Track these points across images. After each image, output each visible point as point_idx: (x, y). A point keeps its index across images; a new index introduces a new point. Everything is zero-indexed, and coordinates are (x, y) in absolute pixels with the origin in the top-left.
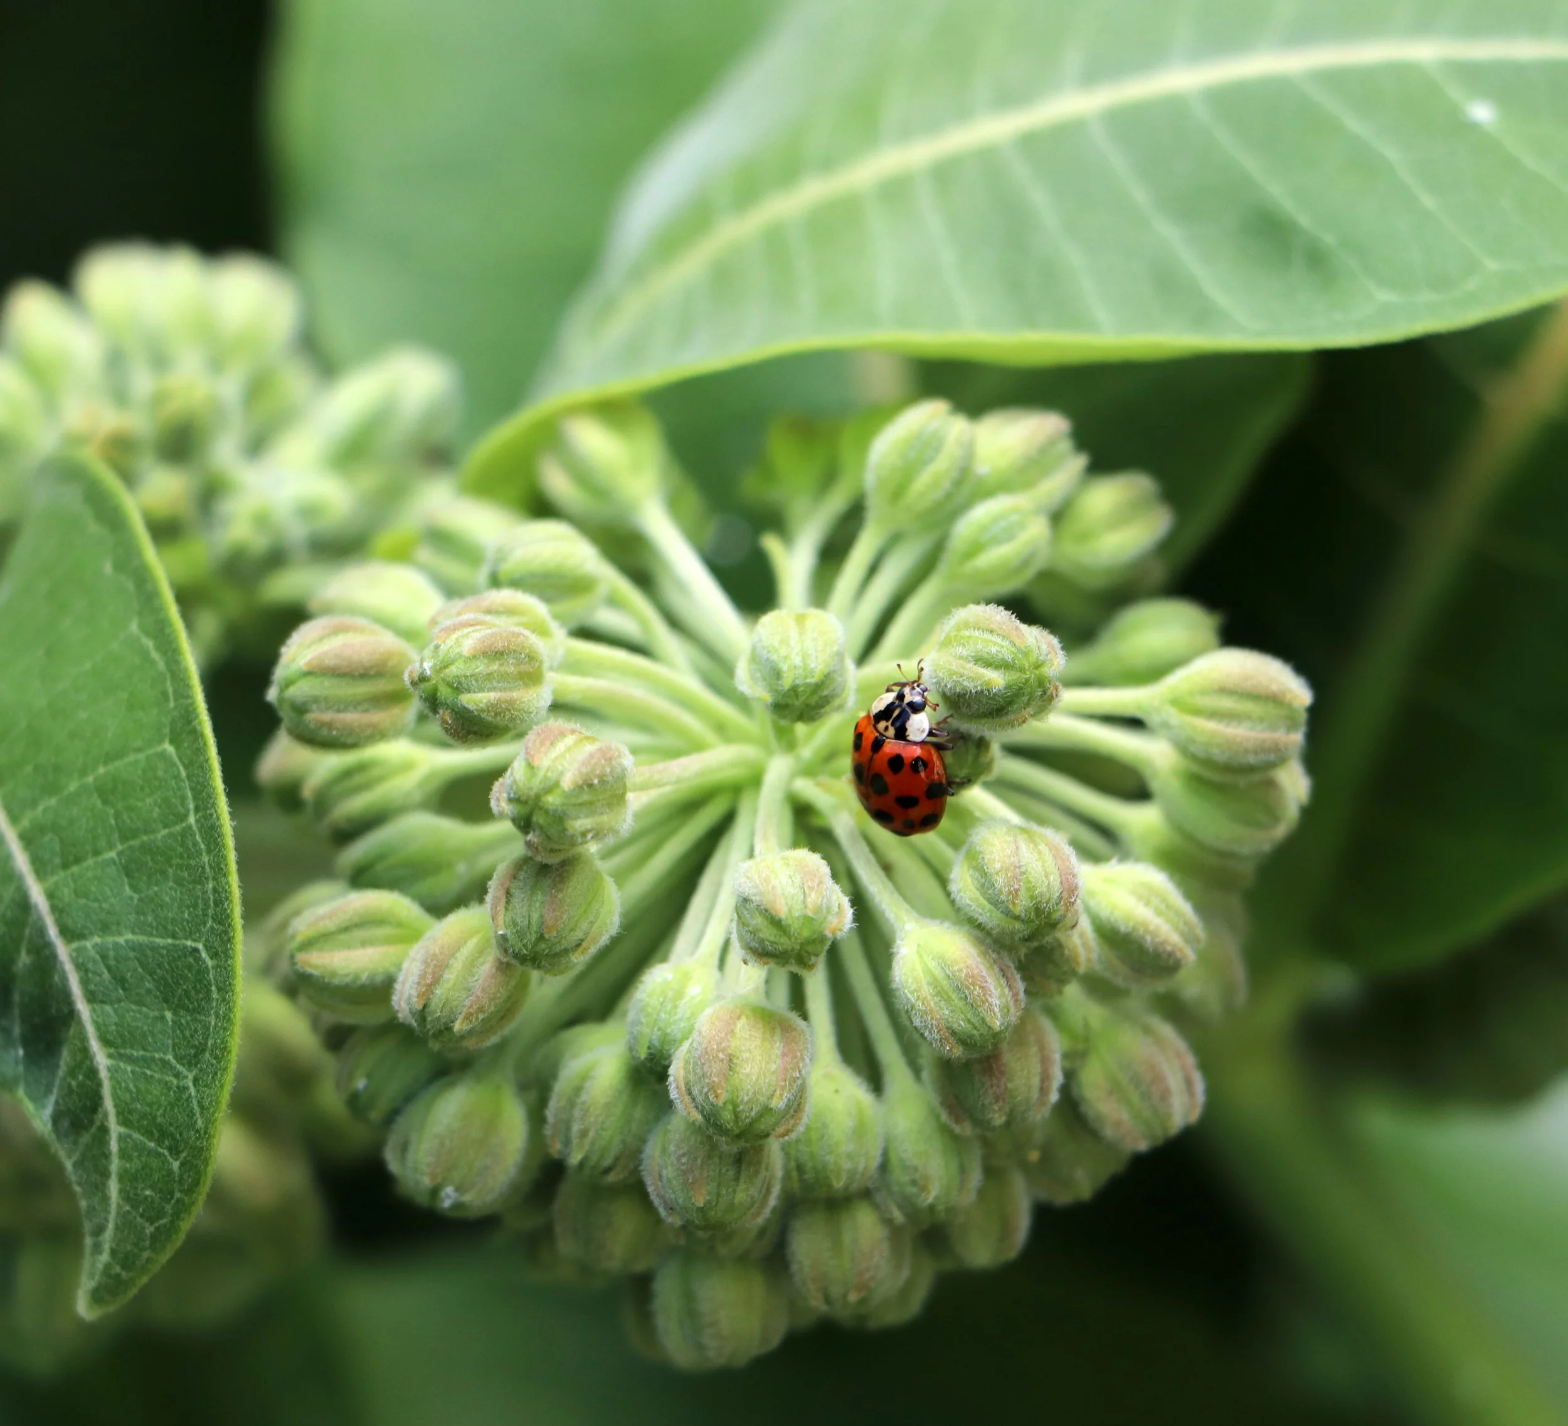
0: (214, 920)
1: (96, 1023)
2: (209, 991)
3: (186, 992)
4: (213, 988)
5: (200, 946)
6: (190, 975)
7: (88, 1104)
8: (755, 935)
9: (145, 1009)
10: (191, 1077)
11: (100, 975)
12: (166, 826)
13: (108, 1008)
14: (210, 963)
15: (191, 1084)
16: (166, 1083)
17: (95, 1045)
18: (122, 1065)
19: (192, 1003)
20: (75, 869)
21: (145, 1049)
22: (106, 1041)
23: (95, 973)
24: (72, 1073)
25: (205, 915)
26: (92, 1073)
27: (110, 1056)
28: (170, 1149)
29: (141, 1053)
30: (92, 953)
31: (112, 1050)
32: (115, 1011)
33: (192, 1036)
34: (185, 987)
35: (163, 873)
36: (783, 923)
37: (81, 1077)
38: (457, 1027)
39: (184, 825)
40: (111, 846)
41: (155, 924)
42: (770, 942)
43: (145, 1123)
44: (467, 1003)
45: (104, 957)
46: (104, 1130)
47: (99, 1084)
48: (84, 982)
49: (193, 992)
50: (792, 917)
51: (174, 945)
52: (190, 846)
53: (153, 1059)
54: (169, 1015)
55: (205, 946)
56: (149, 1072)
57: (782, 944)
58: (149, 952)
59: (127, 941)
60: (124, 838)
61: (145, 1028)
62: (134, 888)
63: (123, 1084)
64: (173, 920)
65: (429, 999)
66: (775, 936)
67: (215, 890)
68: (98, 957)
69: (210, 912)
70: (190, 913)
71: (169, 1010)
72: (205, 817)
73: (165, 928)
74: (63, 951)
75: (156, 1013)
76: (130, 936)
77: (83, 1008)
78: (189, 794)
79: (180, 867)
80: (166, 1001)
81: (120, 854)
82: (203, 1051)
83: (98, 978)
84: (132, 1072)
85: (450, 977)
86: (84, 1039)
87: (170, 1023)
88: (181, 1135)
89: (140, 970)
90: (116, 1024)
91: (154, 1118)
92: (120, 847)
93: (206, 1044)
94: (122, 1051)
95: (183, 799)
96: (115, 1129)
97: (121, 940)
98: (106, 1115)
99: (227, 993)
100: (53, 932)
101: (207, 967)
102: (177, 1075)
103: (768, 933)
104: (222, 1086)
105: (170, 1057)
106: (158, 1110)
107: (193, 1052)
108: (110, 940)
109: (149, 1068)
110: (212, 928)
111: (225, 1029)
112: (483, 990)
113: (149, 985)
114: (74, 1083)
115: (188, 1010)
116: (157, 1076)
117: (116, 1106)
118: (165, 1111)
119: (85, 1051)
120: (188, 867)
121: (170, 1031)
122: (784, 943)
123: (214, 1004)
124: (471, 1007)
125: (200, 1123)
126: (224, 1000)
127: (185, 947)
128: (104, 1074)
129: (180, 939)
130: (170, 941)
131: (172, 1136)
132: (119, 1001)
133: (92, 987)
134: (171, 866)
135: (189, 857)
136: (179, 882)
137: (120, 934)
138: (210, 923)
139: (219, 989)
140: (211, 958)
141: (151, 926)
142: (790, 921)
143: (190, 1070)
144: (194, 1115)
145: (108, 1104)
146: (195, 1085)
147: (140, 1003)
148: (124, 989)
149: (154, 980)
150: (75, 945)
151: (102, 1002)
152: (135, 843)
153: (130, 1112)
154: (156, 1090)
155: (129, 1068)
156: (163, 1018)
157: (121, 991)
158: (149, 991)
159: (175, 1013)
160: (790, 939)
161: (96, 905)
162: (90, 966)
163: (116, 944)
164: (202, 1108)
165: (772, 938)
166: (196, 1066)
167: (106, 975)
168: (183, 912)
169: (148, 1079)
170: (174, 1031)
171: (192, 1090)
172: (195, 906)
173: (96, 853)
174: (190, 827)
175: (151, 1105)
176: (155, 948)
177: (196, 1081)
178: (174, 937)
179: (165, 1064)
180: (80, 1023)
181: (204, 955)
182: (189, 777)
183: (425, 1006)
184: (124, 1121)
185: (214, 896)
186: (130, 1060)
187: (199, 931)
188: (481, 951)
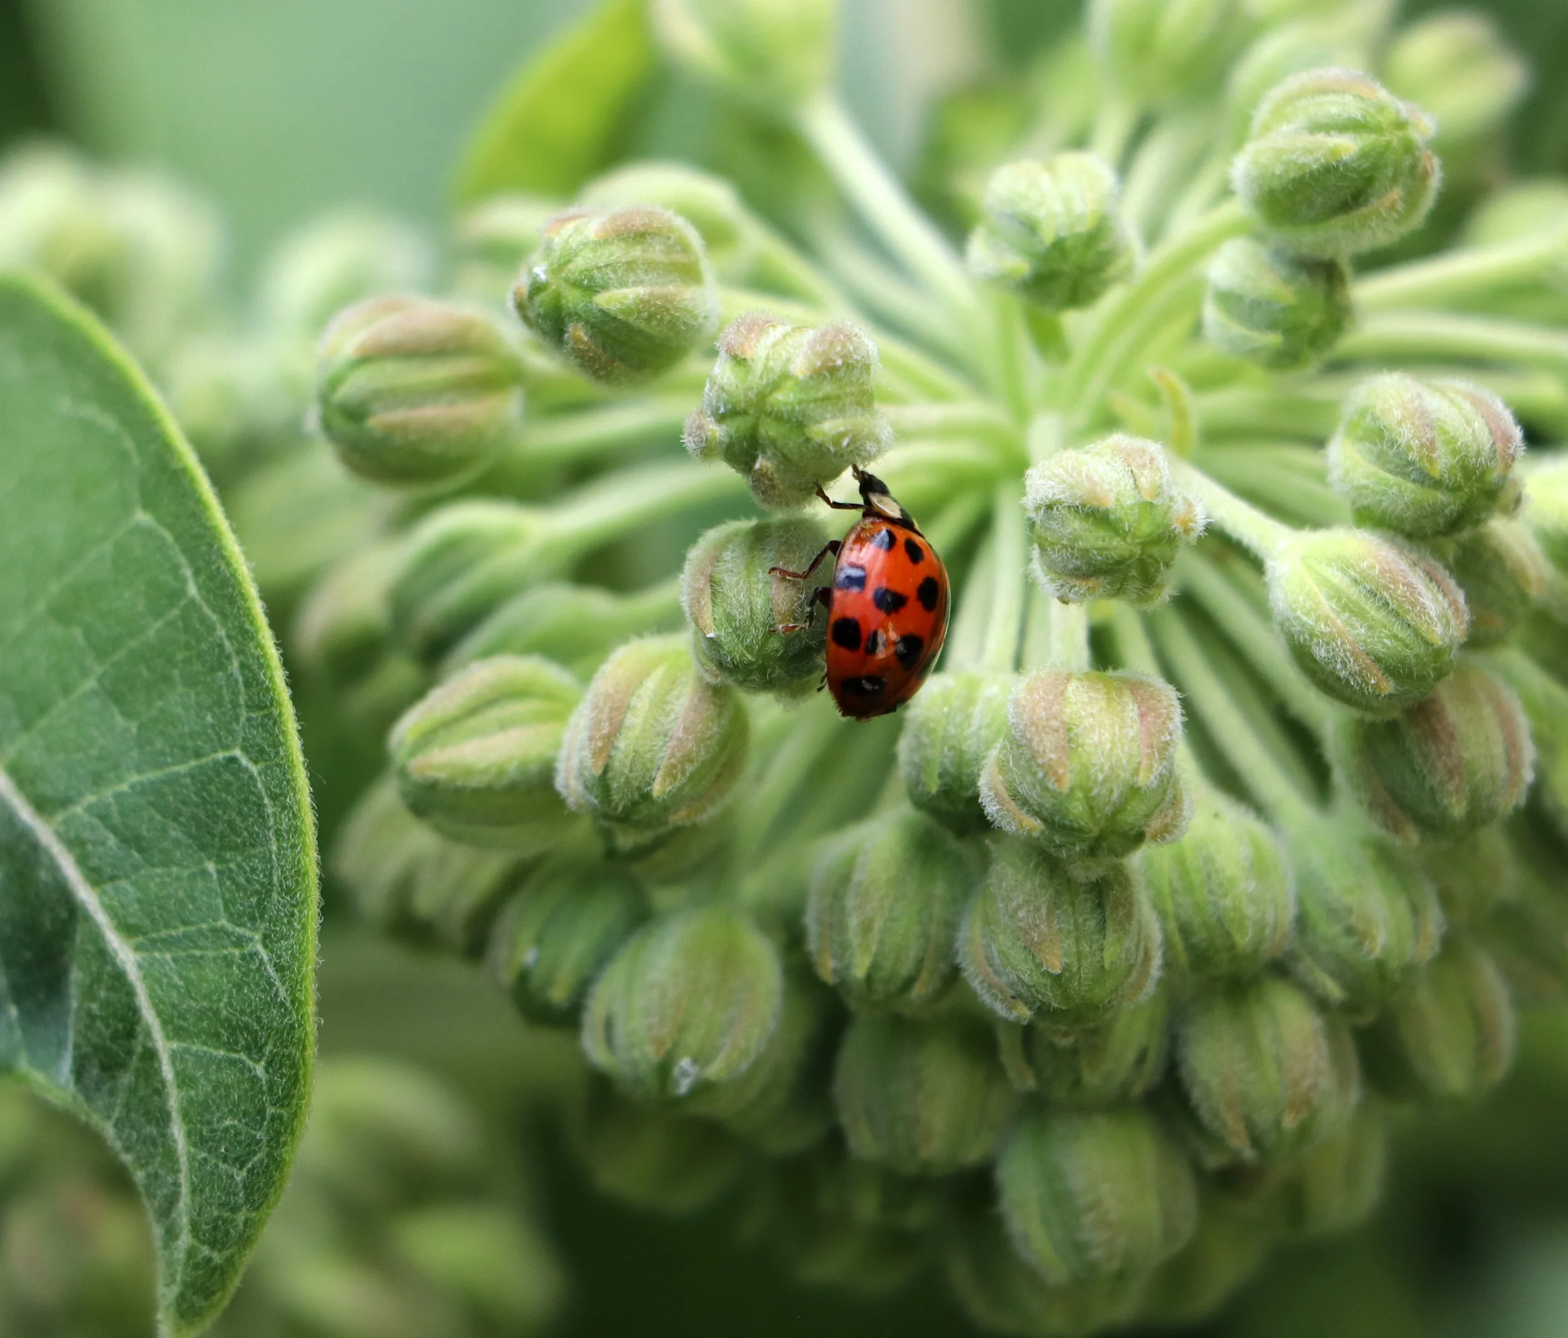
0: (249, 708)
1: (109, 909)
2: (260, 806)
3: (230, 823)
4: (266, 801)
5: (237, 752)
6: (229, 798)
7: (120, 1026)
8: (1072, 548)
9: (175, 870)
10: (258, 937)
11: (103, 843)
12: (158, 615)
13: (123, 884)
14: (254, 769)
15: (259, 947)
16: (225, 957)
17: (114, 940)
18: (157, 955)
19: (239, 835)
20: (43, 723)
21: (185, 923)
22: (128, 929)
23: (95, 844)
24: (89, 994)
25: (235, 705)
26: (119, 978)
27: (138, 948)
28: (248, 1049)
29: (182, 929)
30: (87, 818)
31: (141, 939)
32: (135, 884)
33: (248, 880)
34: (226, 817)
35: (167, 679)
36: (1112, 517)
37: (103, 994)
38: (658, 789)
39: (183, 602)
40: (85, 673)
41: (167, 750)
42: (1096, 549)
43: (205, 1024)
44: (664, 755)
45: (104, 818)
46: (150, 1055)
47: (130, 993)
48: (82, 861)
49: (238, 820)
50: (1122, 507)
51: (201, 767)
52: (198, 626)
53: (201, 933)
54: (211, 867)
55: (244, 749)
56: (198, 953)
57: (1115, 548)
58: (166, 789)
59: (132, 787)
60: (101, 654)
61: (181, 894)
62: (127, 715)
63: (165, 980)
64: (192, 735)
65: (610, 757)
66: (1104, 540)
67: (243, 666)
68: (96, 821)
69: (242, 700)
70: (214, 715)
71: (210, 859)
72: (211, 578)
73: (183, 749)
74: (45, 833)
75: (194, 869)
76: (135, 778)
77: (86, 895)
78: (182, 559)
79: (187, 661)
80: (203, 847)
81: (99, 680)
82: (269, 892)
83: (101, 849)
84: (175, 960)
85: (635, 721)
86: (96, 937)
87: (215, 876)
88: (259, 1020)
89: (158, 817)
90: (139, 901)
91: (217, 1013)
92: (99, 670)
93: (271, 883)
94: (154, 935)
95: (175, 569)
96: (164, 1046)
97: (124, 787)
98: (148, 1034)
99: (286, 797)
100: (25, 814)
101: (251, 777)
102: (239, 942)
103: (1094, 539)
104: (304, 927)
105: (223, 922)
106: (219, 1000)
107: (254, 900)
108: (108, 794)
109: (197, 947)
110: (249, 719)
111: (294, 846)
112: (686, 729)
113: (175, 833)
114: (95, 1007)
115: (235, 848)
116: (211, 954)
117: (159, 1013)
118: (230, 998)
119: (103, 954)
120: (200, 656)
121: (215, 885)
122: (1118, 547)
123: (272, 822)
124: (672, 756)
125: (283, 993)
126: (284, 808)
127: (216, 763)
128: (134, 975)
129: (207, 754)
130: (193, 763)
131: (247, 1027)
132: (136, 868)
133: (94, 862)
134: (175, 666)
135: (198, 641)
136: (191, 682)
137: (120, 779)
138: (244, 714)
139: (274, 797)
140: (256, 762)
141: (162, 753)
142: (1119, 513)
143: (254, 929)
144: (271, 985)
145: (149, 1015)
146: (265, 946)
147: (167, 862)
148: (141, 850)
149: (180, 824)
150: (60, 817)
151: (112, 878)
152: (120, 655)
153: (182, 1017)
154: (211, 974)
155: (168, 956)
156: (204, 873)
157: (136, 855)
158: (177, 843)
159: (220, 859)
160: (1124, 539)
161: (80, 756)
162: (87, 835)
163: (118, 796)
164: (279, 968)
165: (1100, 543)
166: (262, 918)
167: (112, 841)
168: (203, 718)
169: (196, 961)
170: (221, 885)
171: (264, 954)
172: (219, 703)
173: (67, 690)
174: (192, 603)
175: (207, 997)
176: (173, 781)
177: (266, 939)
178: (198, 754)
179: (218, 932)
180: (88, 918)
181: (244, 761)
182: (177, 539)
183: (606, 770)
184: (175, 1031)
185: (243, 675)
186: (169, 943)
187: (231, 732)
188: (672, 681)
